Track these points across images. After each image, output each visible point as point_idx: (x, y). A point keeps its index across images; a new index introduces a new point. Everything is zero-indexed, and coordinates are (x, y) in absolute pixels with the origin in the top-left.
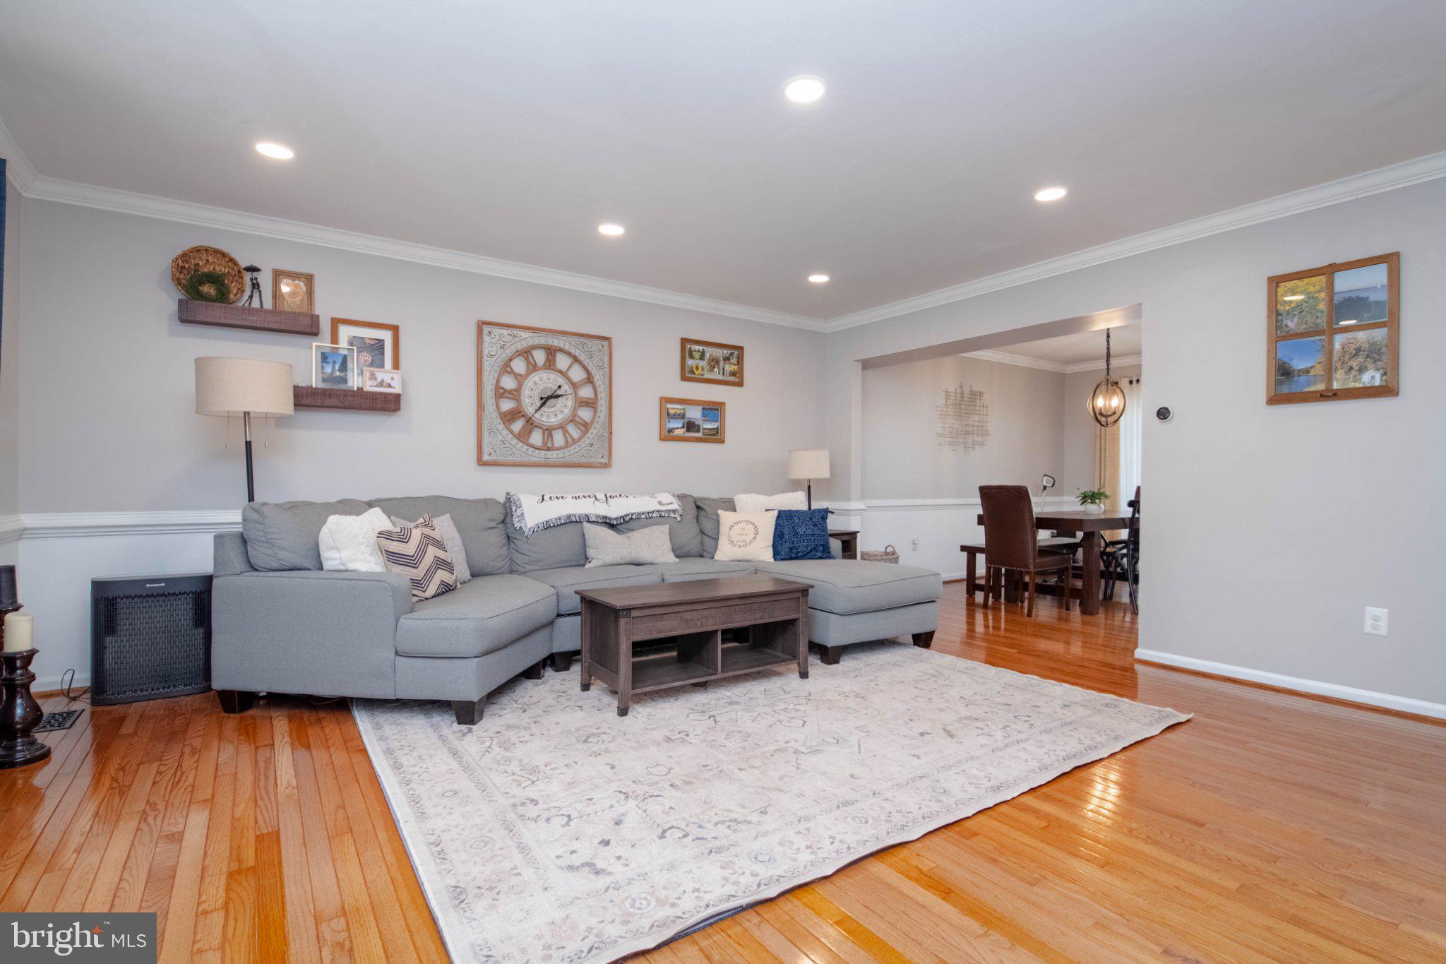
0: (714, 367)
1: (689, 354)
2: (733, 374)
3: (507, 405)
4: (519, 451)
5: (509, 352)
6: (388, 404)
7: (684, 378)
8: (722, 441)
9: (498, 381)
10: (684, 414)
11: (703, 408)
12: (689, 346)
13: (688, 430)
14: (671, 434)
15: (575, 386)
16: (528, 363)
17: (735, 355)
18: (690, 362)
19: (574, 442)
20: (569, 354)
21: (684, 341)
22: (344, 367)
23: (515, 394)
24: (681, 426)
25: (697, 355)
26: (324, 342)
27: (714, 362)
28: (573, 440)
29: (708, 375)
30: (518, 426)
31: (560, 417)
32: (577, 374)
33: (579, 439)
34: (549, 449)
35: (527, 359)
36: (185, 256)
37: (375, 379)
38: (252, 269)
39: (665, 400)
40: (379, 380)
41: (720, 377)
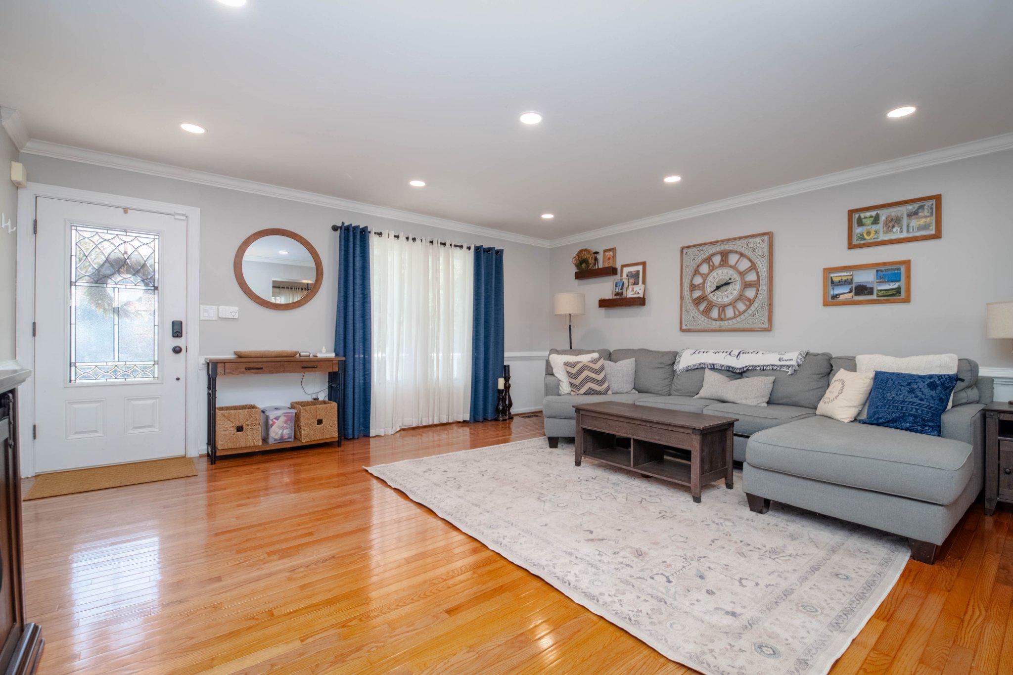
0: (893, 227)
1: (857, 223)
2: (926, 227)
3: (697, 294)
4: (703, 322)
5: (697, 262)
6: (640, 302)
7: (851, 246)
8: (907, 300)
9: (692, 281)
10: (852, 280)
11: (877, 271)
12: (857, 216)
13: (857, 294)
14: (836, 300)
15: (742, 274)
16: (710, 266)
17: (926, 207)
18: (858, 230)
19: (741, 314)
20: (737, 252)
21: (851, 213)
22: (622, 288)
23: (702, 287)
24: (848, 290)
25: (868, 221)
26: (618, 277)
27: (896, 221)
28: (739, 312)
29: (882, 237)
30: (702, 307)
31: (731, 297)
32: (744, 265)
33: (745, 311)
34: (722, 320)
35: (709, 263)
36: (578, 255)
37: (633, 291)
38: (597, 253)
39: (828, 271)
40: (635, 291)
41: (905, 235)
